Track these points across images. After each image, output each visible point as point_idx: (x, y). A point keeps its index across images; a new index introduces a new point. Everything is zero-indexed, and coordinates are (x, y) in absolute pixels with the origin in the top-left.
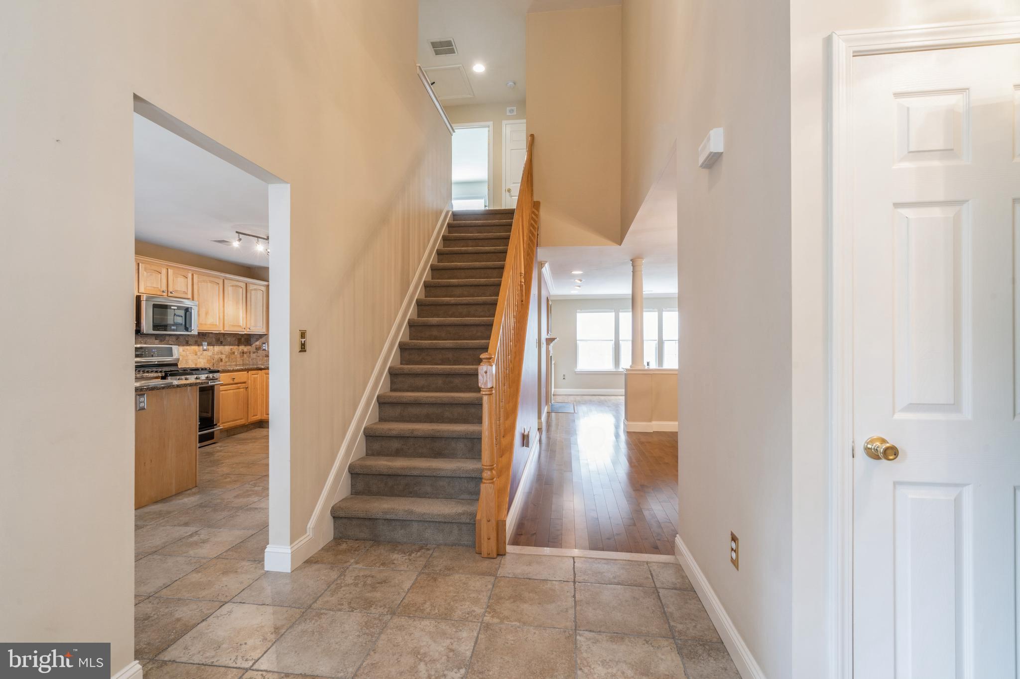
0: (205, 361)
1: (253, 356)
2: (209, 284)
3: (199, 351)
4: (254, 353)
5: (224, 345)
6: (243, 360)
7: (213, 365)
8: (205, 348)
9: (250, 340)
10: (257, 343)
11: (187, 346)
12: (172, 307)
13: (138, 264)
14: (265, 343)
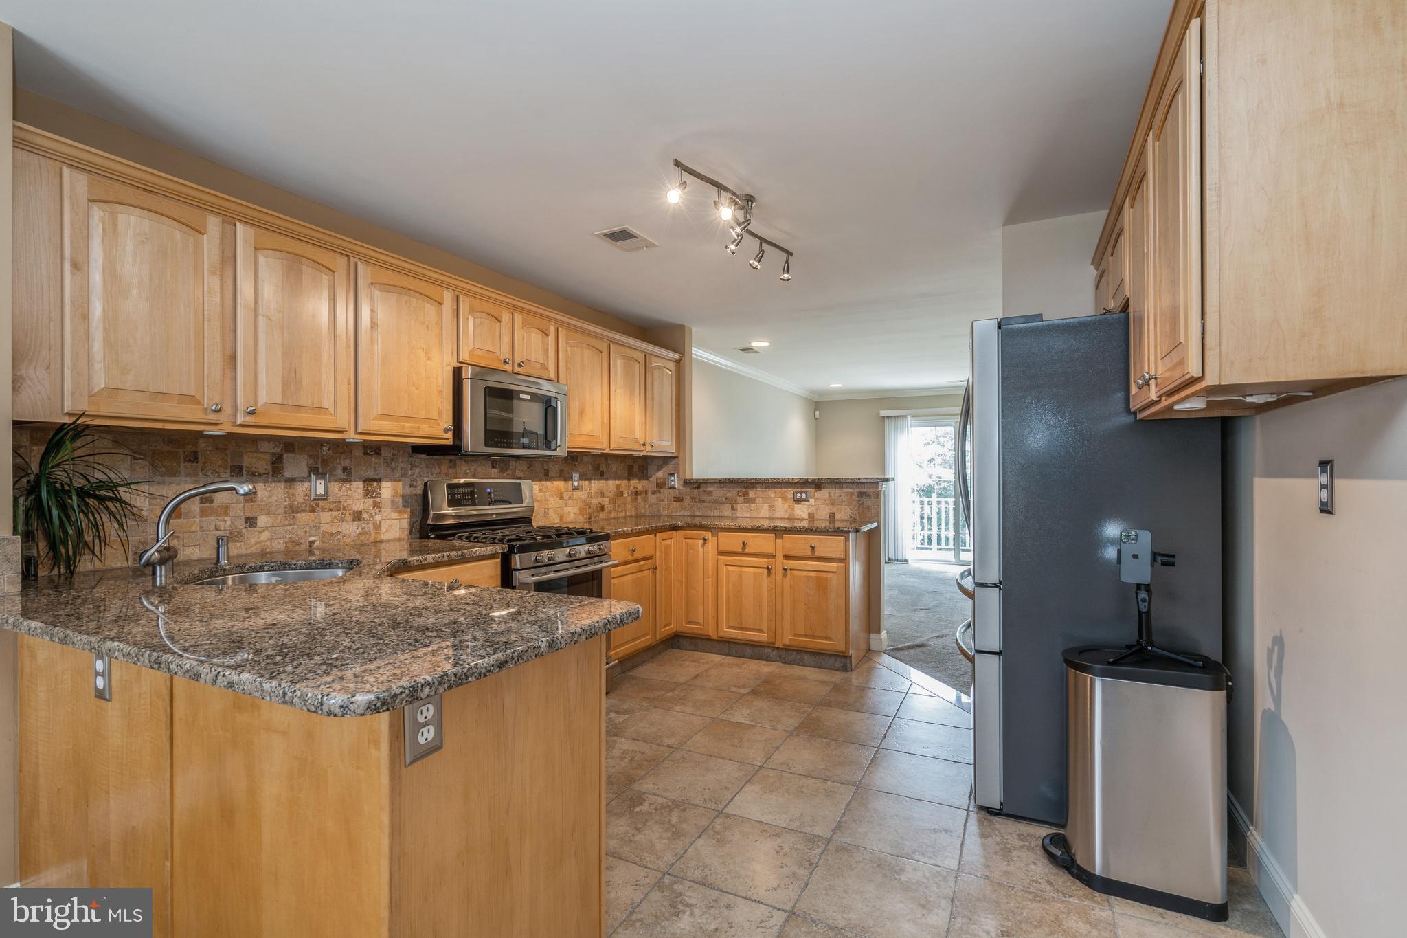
0: (576, 510)
1: (653, 499)
2: (587, 352)
3: (567, 490)
4: (653, 493)
5: (607, 479)
6: (636, 507)
7: (590, 518)
8: (576, 484)
9: (647, 469)
10: (660, 474)
11: (546, 480)
12: (522, 396)
13: (458, 297)
14: (673, 475)
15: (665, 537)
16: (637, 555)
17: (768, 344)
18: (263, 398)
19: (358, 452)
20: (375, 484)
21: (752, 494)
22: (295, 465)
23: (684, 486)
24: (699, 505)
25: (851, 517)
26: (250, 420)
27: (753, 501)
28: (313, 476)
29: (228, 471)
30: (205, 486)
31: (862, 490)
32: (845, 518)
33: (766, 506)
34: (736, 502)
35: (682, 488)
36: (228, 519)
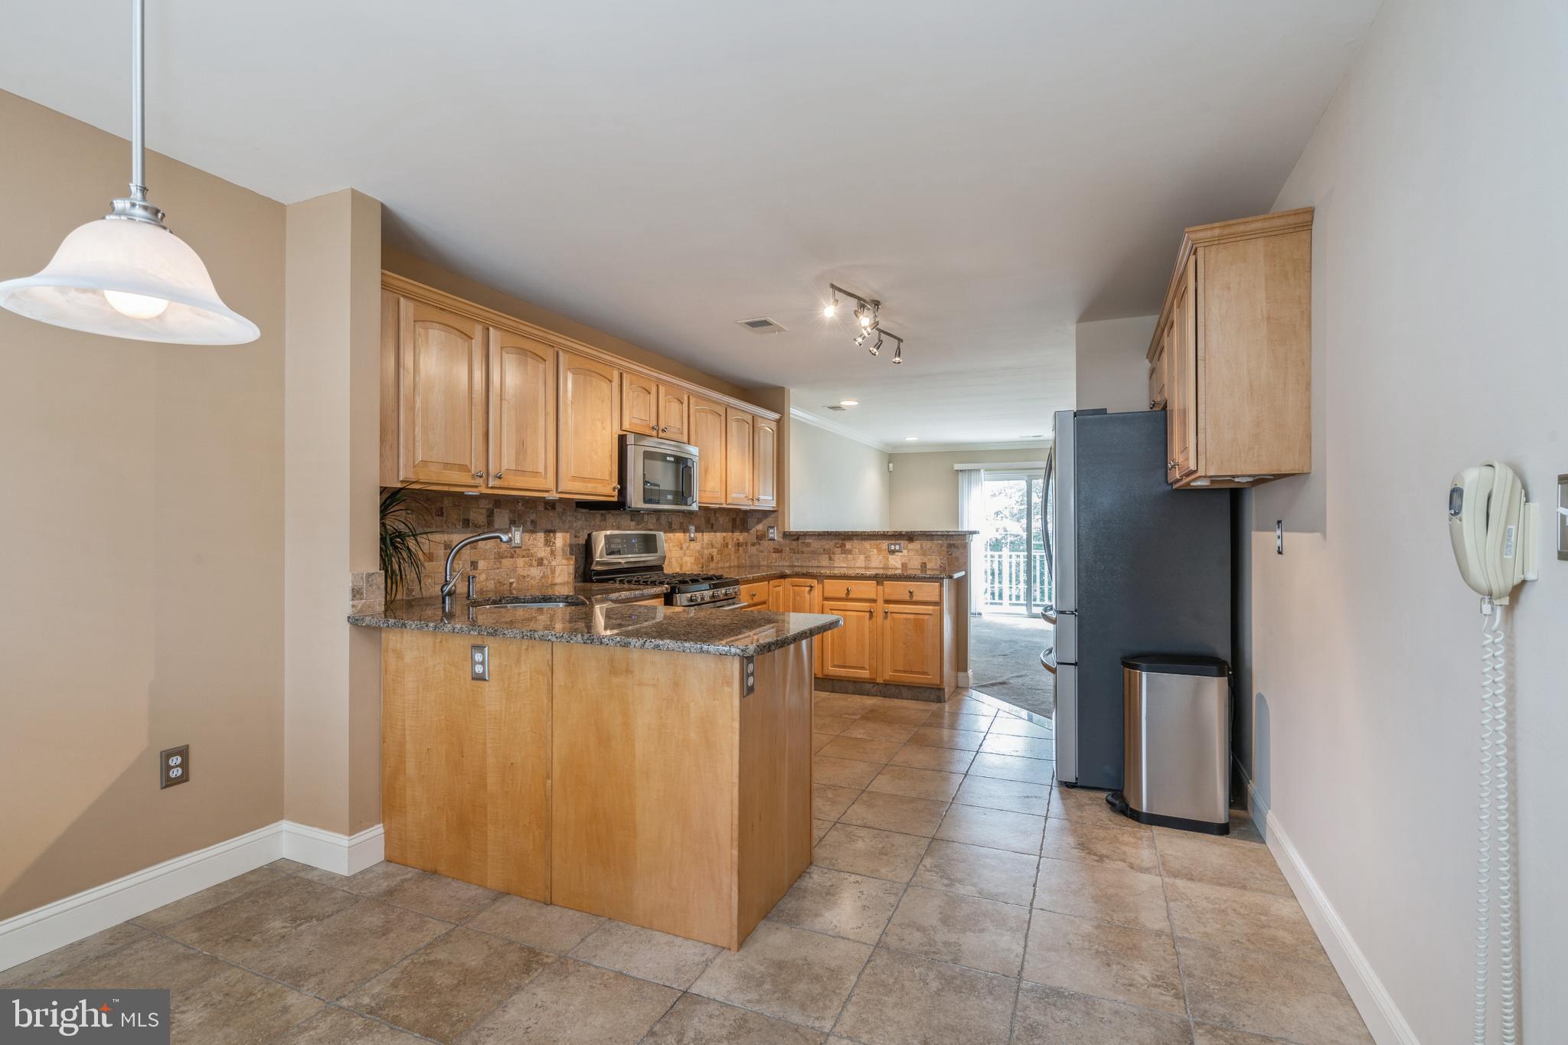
0: (693, 558)
1: (753, 550)
2: (710, 416)
3: (685, 540)
4: (753, 544)
5: (715, 532)
6: (738, 558)
7: (703, 567)
8: (692, 535)
9: (747, 522)
10: (760, 527)
11: (670, 532)
12: (668, 458)
13: (621, 374)
14: (773, 527)
15: (776, 584)
16: (756, 600)
17: (857, 403)
18: (505, 466)
19: (541, 508)
20: (552, 535)
21: (848, 545)
22: (502, 518)
23: (783, 538)
24: (798, 556)
25: (941, 567)
26: (497, 483)
27: (850, 552)
28: (513, 529)
29: (461, 523)
30: (479, 535)
31: (951, 542)
32: (935, 567)
33: (862, 557)
34: (834, 553)
35: (782, 540)
36: (460, 562)
